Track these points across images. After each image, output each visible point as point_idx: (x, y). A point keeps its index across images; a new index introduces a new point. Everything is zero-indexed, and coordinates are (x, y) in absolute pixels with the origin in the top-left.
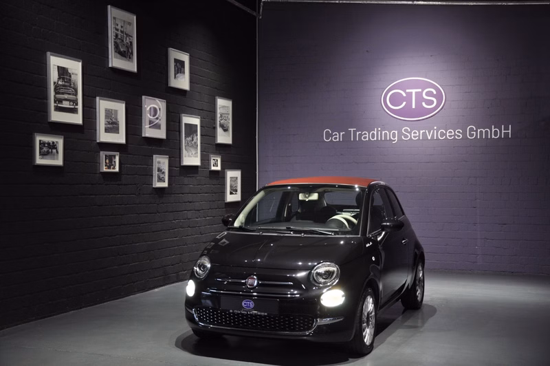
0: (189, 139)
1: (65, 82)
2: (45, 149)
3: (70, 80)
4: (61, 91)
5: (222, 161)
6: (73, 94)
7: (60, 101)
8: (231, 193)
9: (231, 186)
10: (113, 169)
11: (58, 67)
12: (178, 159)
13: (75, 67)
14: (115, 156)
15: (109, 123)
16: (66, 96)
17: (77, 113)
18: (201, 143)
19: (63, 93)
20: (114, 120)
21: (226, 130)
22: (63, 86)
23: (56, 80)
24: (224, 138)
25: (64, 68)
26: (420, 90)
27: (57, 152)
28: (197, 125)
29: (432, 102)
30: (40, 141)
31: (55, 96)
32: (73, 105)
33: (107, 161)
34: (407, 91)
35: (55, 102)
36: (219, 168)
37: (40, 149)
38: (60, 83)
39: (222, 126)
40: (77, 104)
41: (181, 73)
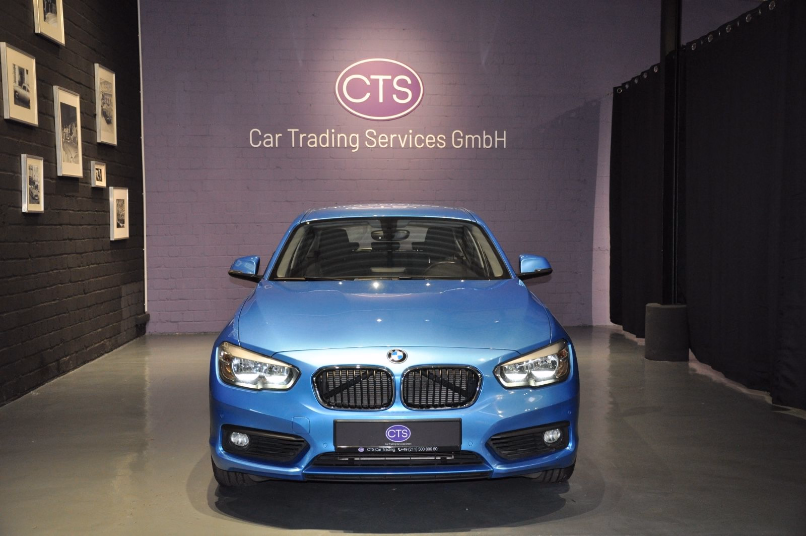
0: (67, 131)
5: (107, 173)
8: (118, 226)
9: (118, 215)
12: (54, 165)
18: (83, 141)
21: (109, 122)
24: (107, 134)
26: (389, 77)
28: (75, 109)
29: (405, 96)
34: (373, 77)
36: (103, 184)
39: (104, 114)
41: (51, 12)
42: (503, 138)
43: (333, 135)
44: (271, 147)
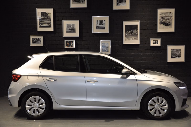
1: (44, 17)
2: (35, 41)
3: (47, 16)
4: (43, 20)
5: (162, 41)
6: (49, 21)
7: (42, 24)
10: (71, 47)
11: (41, 12)
12: (121, 42)
13: (50, 11)
14: (73, 42)
15: (69, 29)
16: (45, 22)
17: (51, 27)
18: (140, 33)
19: (44, 21)
20: (72, 28)
21: (168, 25)
22: (44, 18)
23: (40, 17)
24: (166, 29)
25: (44, 12)
27: (40, 41)
28: (137, 25)
30: (32, 38)
31: (39, 22)
32: (49, 24)
33: (68, 44)
35: (39, 24)
37: (32, 41)
38: (42, 18)
39: (163, 23)
40: (51, 24)
41: (122, 2)
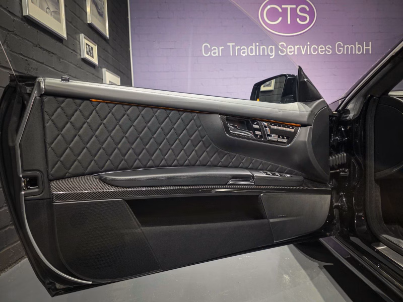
21: (101, 14)
36: (95, 60)
39: (95, 3)
42: (369, 46)
43: (258, 47)
44: (216, 56)
